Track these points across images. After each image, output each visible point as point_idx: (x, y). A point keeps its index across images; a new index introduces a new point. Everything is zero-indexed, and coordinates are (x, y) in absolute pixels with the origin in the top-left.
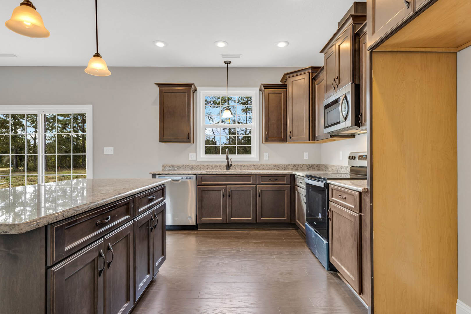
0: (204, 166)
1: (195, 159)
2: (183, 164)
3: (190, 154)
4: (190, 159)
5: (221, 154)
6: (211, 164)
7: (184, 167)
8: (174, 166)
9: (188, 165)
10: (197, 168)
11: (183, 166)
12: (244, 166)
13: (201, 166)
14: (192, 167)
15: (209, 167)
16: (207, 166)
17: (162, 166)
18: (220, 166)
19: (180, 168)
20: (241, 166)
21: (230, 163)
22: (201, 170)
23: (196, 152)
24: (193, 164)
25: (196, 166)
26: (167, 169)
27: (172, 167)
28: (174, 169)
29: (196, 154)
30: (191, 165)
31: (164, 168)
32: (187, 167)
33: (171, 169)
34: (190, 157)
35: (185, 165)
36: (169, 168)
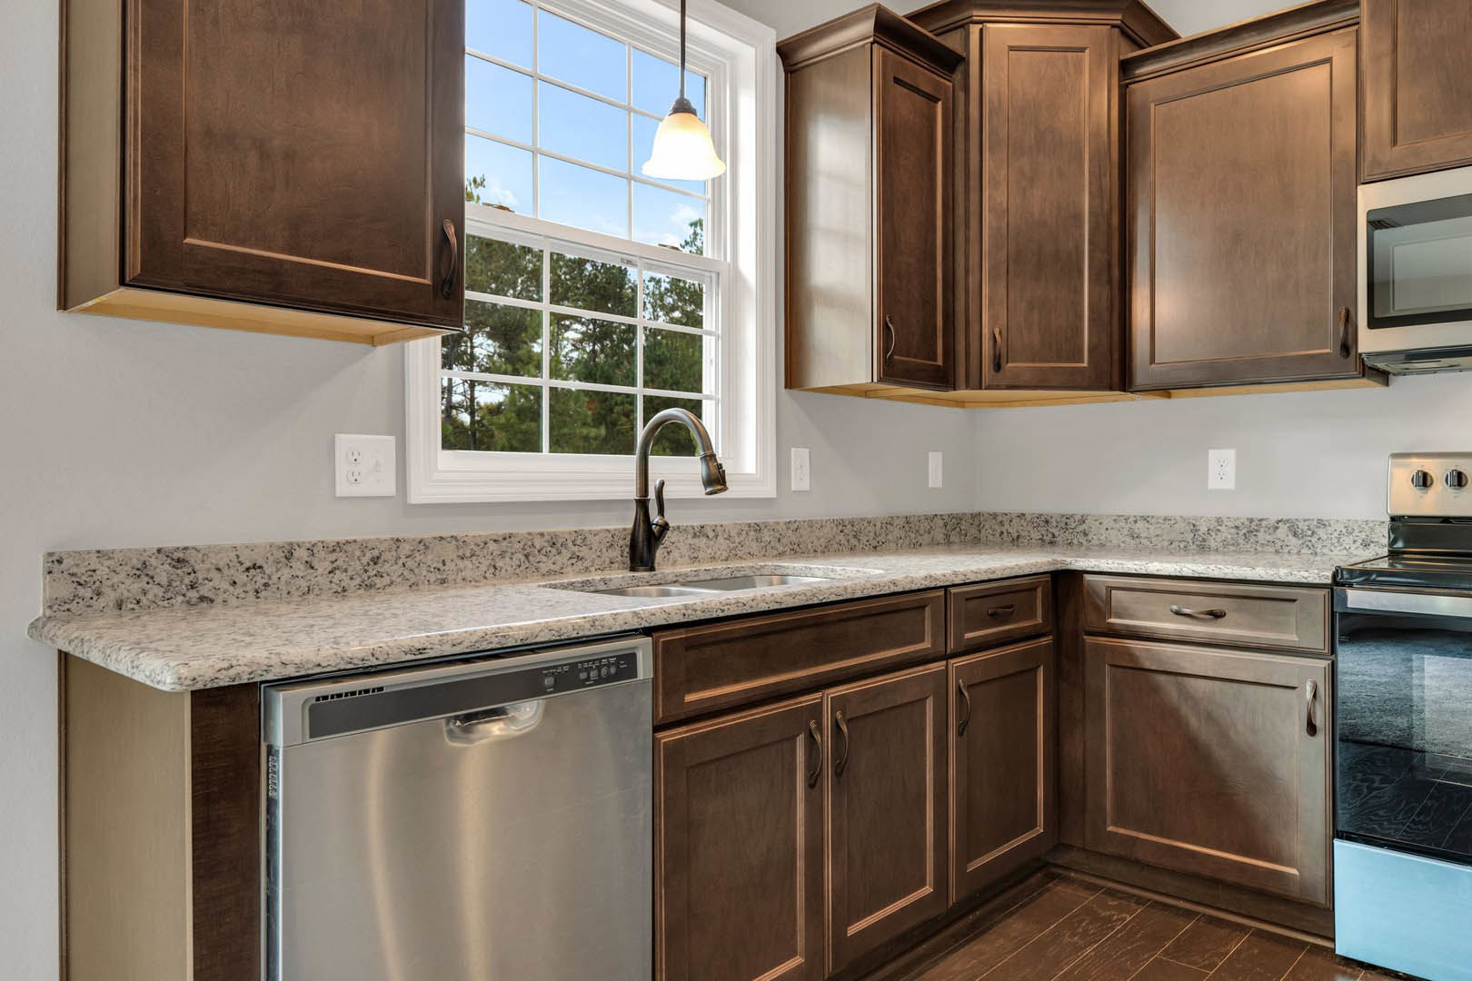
1: (388, 487)
2: (282, 538)
3: (344, 442)
4: (343, 489)
5: (551, 451)
6: (523, 526)
7: (299, 568)
8: (193, 558)
9: (337, 547)
10: (410, 563)
11: (289, 556)
12: (711, 534)
13: (450, 551)
14: (375, 561)
15: (502, 555)
16: (492, 546)
17: (40, 564)
18: (580, 538)
19: (260, 581)
20: (695, 536)
21: (655, 518)
23: (397, 423)
24: (374, 528)
25: (405, 549)
26: (110, 597)
27: (163, 572)
28: (193, 595)
29: (392, 439)
30: (364, 546)
31: (65, 590)
32: (323, 567)
33: (155, 591)
34: (342, 468)
35: (311, 550)
36: (136, 586)
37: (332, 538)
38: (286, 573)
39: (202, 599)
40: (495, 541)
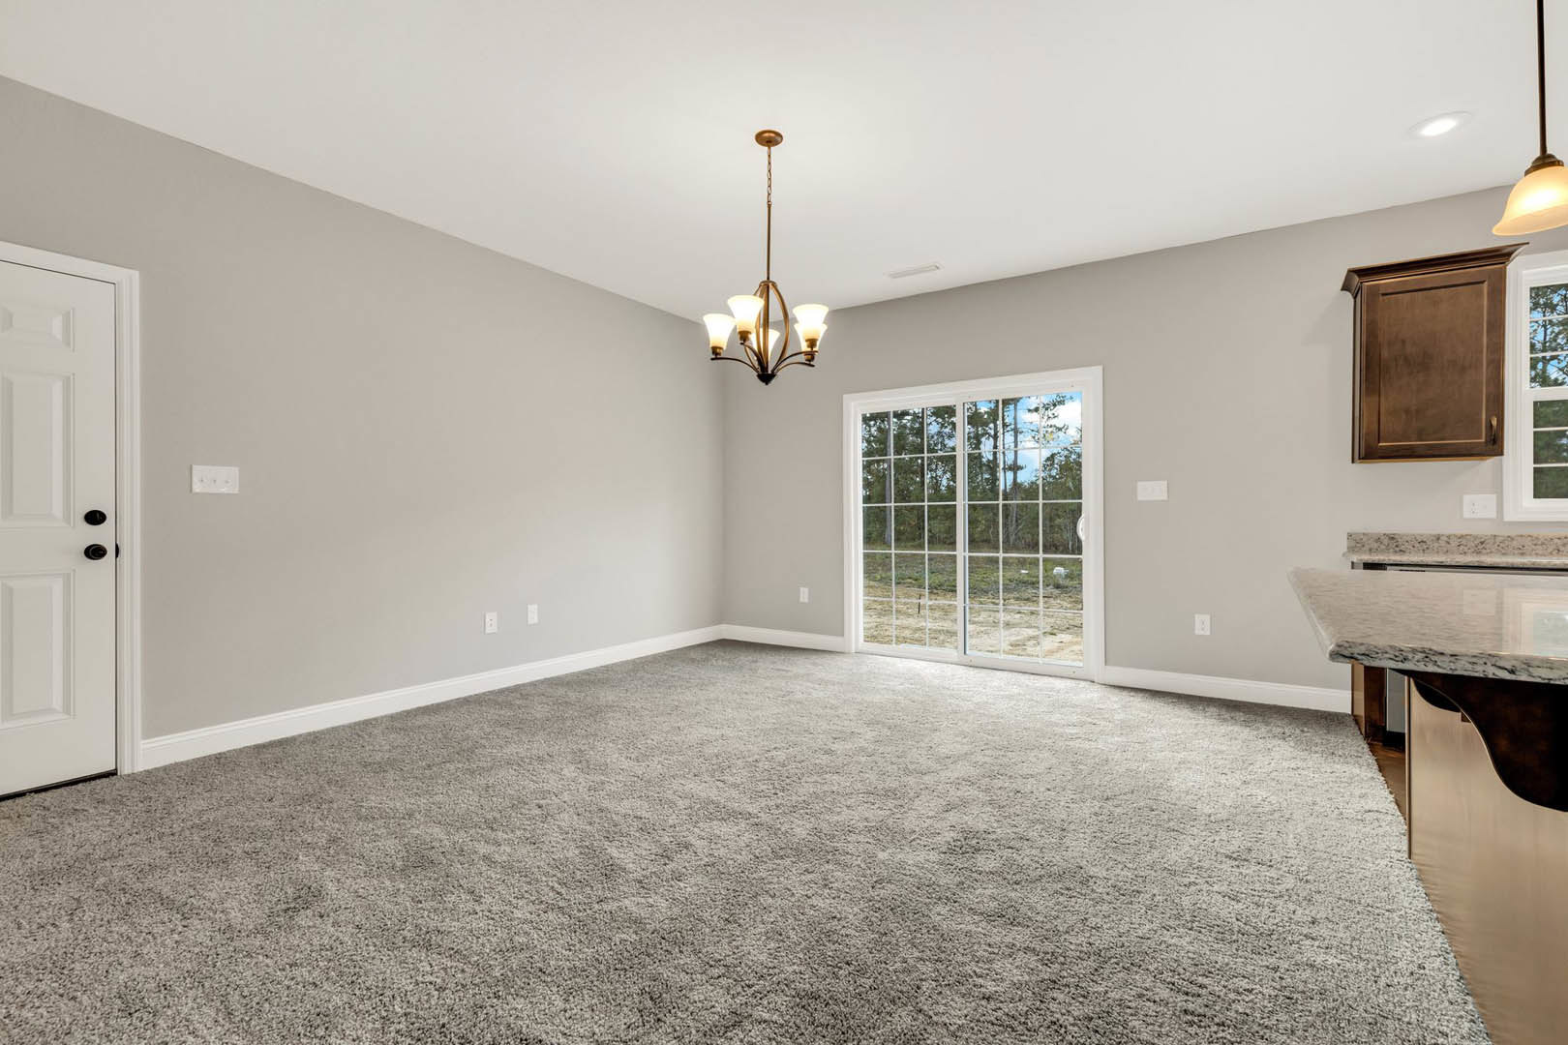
0: (1536, 541)
1: (1493, 514)
2: (1436, 532)
3: (1467, 498)
4: (1466, 516)
7: (1442, 543)
8: (1396, 537)
9: (1462, 537)
10: (1502, 545)
11: (1438, 539)
13: (1528, 542)
14: (1482, 543)
16: (1556, 541)
17: (1345, 536)
19: (1425, 546)
22: (1522, 554)
23: (1498, 489)
24: (1483, 531)
25: (1498, 540)
26: (1367, 547)
27: (1386, 541)
28: (1397, 549)
29: (1494, 496)
30: (1476, 537)
31: (1353, 544)
32: (1454, 543)
33: (1383, 547)
34: (1465, 509)
35: (1449, 537)
36: (1376, 545)
37: (1459, 532)
38: (1436, 545)
39: (1401, 551)
40: (1559, 539)
